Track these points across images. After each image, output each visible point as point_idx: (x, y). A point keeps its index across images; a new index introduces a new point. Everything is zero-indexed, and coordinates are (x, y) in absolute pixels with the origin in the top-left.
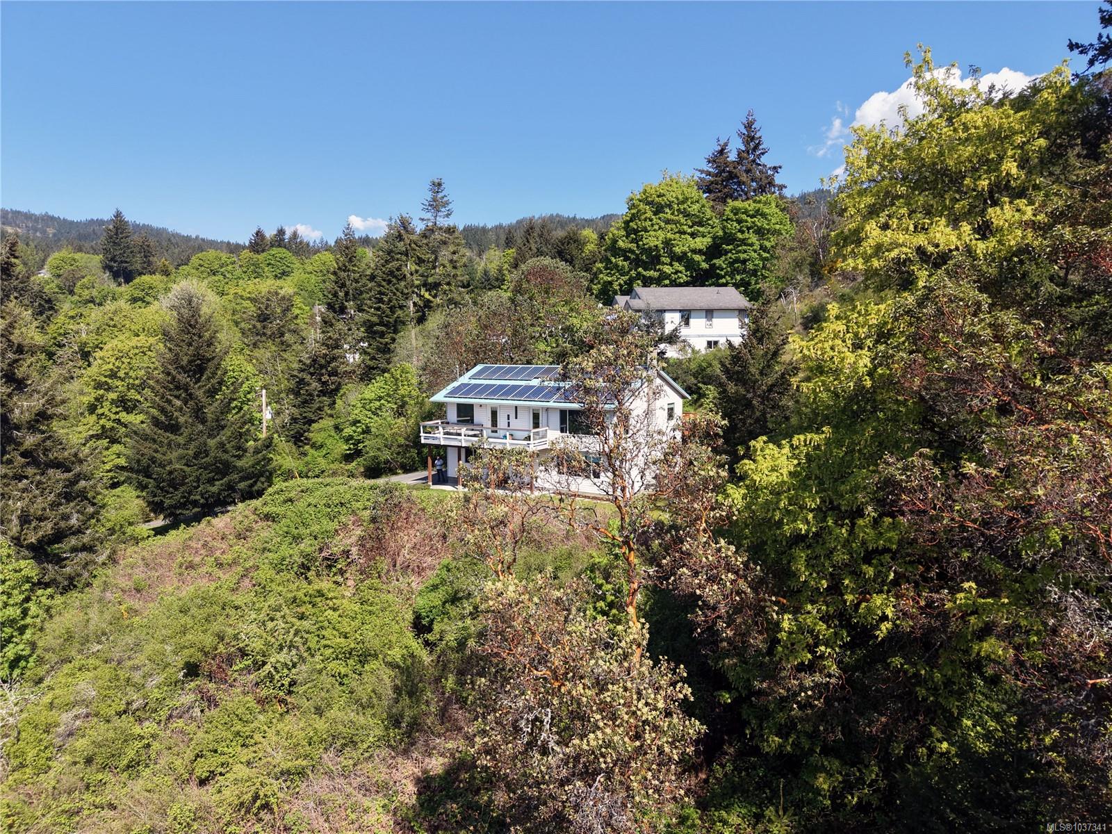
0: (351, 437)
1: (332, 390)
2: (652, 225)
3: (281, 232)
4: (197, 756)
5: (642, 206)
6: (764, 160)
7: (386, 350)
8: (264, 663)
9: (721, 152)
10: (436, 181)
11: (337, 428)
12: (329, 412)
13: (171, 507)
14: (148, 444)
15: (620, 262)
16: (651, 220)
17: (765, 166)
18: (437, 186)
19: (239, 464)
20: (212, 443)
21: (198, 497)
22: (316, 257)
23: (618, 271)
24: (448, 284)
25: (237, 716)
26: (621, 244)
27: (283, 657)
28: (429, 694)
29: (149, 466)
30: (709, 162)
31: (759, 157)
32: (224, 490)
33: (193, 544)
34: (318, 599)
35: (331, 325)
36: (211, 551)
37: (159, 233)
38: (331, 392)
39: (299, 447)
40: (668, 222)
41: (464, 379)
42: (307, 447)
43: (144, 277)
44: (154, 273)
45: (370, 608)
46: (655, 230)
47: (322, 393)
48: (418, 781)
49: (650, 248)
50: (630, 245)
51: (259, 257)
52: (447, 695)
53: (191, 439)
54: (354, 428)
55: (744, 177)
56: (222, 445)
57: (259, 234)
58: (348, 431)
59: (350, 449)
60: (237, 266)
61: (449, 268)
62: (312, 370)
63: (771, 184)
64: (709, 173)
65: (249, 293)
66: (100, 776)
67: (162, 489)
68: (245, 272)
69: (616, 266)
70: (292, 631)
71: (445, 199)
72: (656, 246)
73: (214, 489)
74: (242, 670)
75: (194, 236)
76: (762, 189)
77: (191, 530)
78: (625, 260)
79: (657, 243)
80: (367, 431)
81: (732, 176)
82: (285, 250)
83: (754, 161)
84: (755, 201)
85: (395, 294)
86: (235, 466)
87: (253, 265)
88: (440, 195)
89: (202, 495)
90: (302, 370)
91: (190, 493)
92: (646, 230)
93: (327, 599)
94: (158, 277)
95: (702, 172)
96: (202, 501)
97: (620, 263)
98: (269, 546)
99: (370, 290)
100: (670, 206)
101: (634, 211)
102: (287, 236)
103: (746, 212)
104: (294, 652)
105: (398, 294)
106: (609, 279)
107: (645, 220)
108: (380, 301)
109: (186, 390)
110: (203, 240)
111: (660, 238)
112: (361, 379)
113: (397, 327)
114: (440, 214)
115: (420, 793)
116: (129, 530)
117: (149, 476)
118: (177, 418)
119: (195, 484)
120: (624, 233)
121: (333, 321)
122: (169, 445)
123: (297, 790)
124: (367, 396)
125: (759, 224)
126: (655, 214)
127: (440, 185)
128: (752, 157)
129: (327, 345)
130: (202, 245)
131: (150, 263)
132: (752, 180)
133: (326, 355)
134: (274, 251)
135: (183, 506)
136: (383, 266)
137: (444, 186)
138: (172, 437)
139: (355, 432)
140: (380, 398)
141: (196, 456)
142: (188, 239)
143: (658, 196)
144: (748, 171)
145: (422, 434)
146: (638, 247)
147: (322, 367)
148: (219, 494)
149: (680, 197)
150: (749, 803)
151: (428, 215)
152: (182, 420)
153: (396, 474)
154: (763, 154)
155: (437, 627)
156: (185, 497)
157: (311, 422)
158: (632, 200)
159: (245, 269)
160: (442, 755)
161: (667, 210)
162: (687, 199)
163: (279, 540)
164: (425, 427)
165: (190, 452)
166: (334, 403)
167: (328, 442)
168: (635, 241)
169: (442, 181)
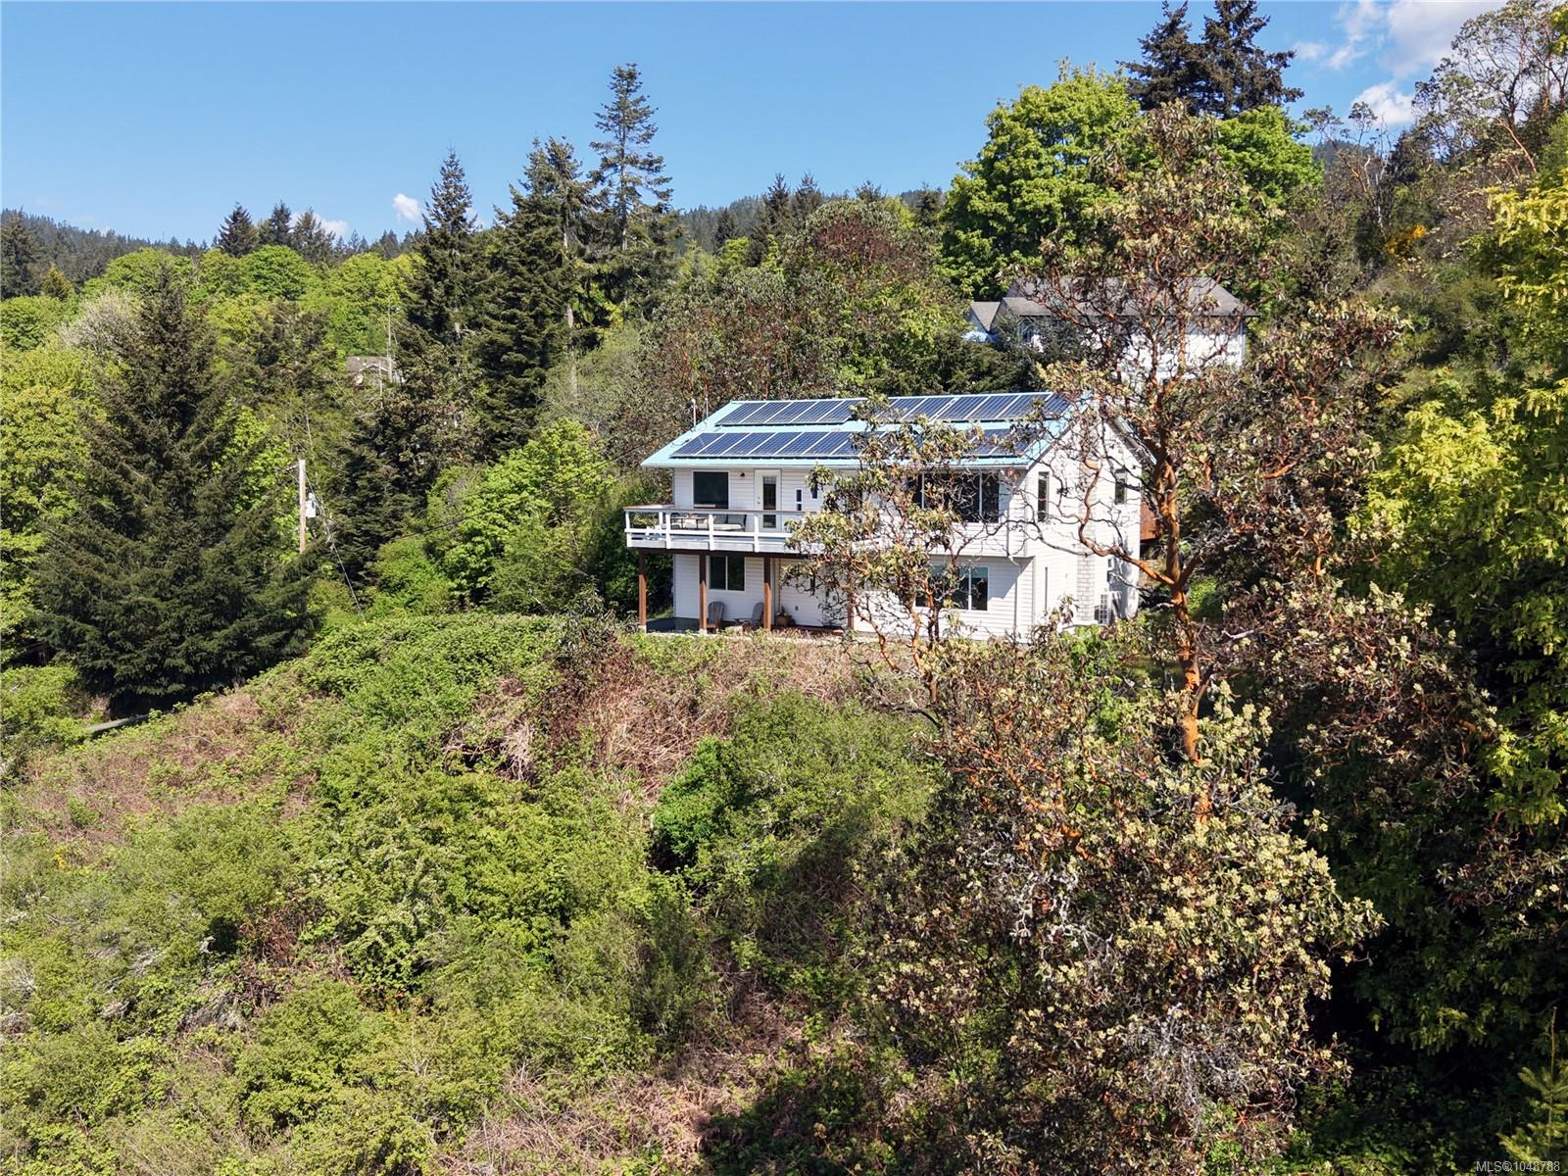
0: (463, 565)
1: (421, 480)
2: (1040, 166)
3: (282, 215)
4: (251, 1087)
5: (1019, 129)
6: (1258, 41)
7: (526, 400)
8: (362, 929)
9: (1172, 28)
10: (626, 69)
11: (430, 550)
12: (413, 522)
13: (128, 679)
14: (83, 555)
15: (975, 238)
16: (1037, 156)
17: (1260, 53)
18: (627, 78)
19: (259, 598)
20: (208, 554)
21: (180, 662)
22: (349, 263)
23: (971, 258)
24: (645, 273)
25: (324, 1014)
26: (977, 204)
27: (399, 913)
28: (707, 968)
29: (85, 600)
30: (1147, 48)
31: (1249, 35)
32: (231, 648)
33: (179, 742)
34: (467, 806)
35: (419, 352)
36: (216, 753)
37: (41, 225)
38: (419, 486)
39: (356, 589)
40: (1070, 159)
41: (708, 426)
42: (371, 590)
43: (15, 301)
44: (36, 293)
45: (568, 822)
46: (1045, 176)
47: (399, 486)
48: (701, 1126)
49: (1037, 211)
50: (995, 205)
51: (239, 262)
52: (743, 972)
53: (167, 548)
54: (469, 545)
55: (1220, 75)
56: (229, 558)
57: (239, 219)
58: (457, 552)
59: (460, 587)
60: (196, 282)
61: (647, 243)
62: (379, 440)
63: (1273, 87)
64: (1148, 71)
65: (230, 321)
66: (56, 1130)
67: (111, 643)
68: (213, 292)
69: (968, 247)
70: (420, 865)
71: (642, 105)
72: (1049, 207)
73: (211, 646)
74: (318, 941)
75: (104, 233)
76: (1254, 99)
77: (171, 720)
78: (984, 236)
79: (1049, 201)
80: (498, 549)
81: (1196, 72)
82: (287, 250)
83: (1238, 43)
84: (1242, 120)
85: (544, 290)
86: (251, 601)
87: (228, 277)
88: (632, 97)
89: (188, 656)
90: (358, 441)
91: (165, 653)
92: (1028, 177)
93: (484, 804)
94: (44, 299)
95: (1133, 67)
96: (188, 669)
97: (976, 242)
98: (339, 732)
99: (492, 285)
100: (1075, 128)
101: (1004, 139)
102: (293, 223)
103: (1225, 140)
104: (421, 905)
105: (550, 290)
106: (954, 273)
107: (1026, 155)
108: (514, 302)
109: (159, 452)
110: (121, 239)
111: (1056, 191)
112: (479, 458)
113: (545, 355)
114: (631, 134)
115: (705, 1150)
116: (47, 723)
117: (86, 619)
118: (139, 507)
119: (174, 635)
120: (983, 182)
121: (422, 343)
122: (124, 556)
123: (462, 1140)
124: (492, 485)
125: (1254, 163)
126: (1046, 144)
127: (632, 76)
128: (1234, 36)
129: (410, 390)
130: (119, 247)
131: (27, 275)
132: (1235, 83)
133: (408, 409)
134: (268, 250)
135: (151, 678)
136: (522, 235)
137: (640, 79)
138: (131, 543)
139: (472, 552)
140: (520, 488)
141: (179, 577)
142: (94, 236)
143: (1051, 110)
144: (1227, 63)
145: (628, 529)
146: (1011, 209)
147: (399, 433)
148: (221, 655)
149: (1096, 112)
150: (1396, 1144)
151: (609, 137)
152: (148, 510)
154: (1256, 29)
155: (704, 857)
156: (154, 660)
157: (377, 541)
158: (999, 117)
159: (212, 286)
160: (741, 1083)
161: (1070, 138)
162: (1109, 114)
163: (361, 720)
164: (632, 515)
165: (166, 571)
166: (424, 504)
167: (415, 577)
168: (1005, 197)
169: (638, 69)
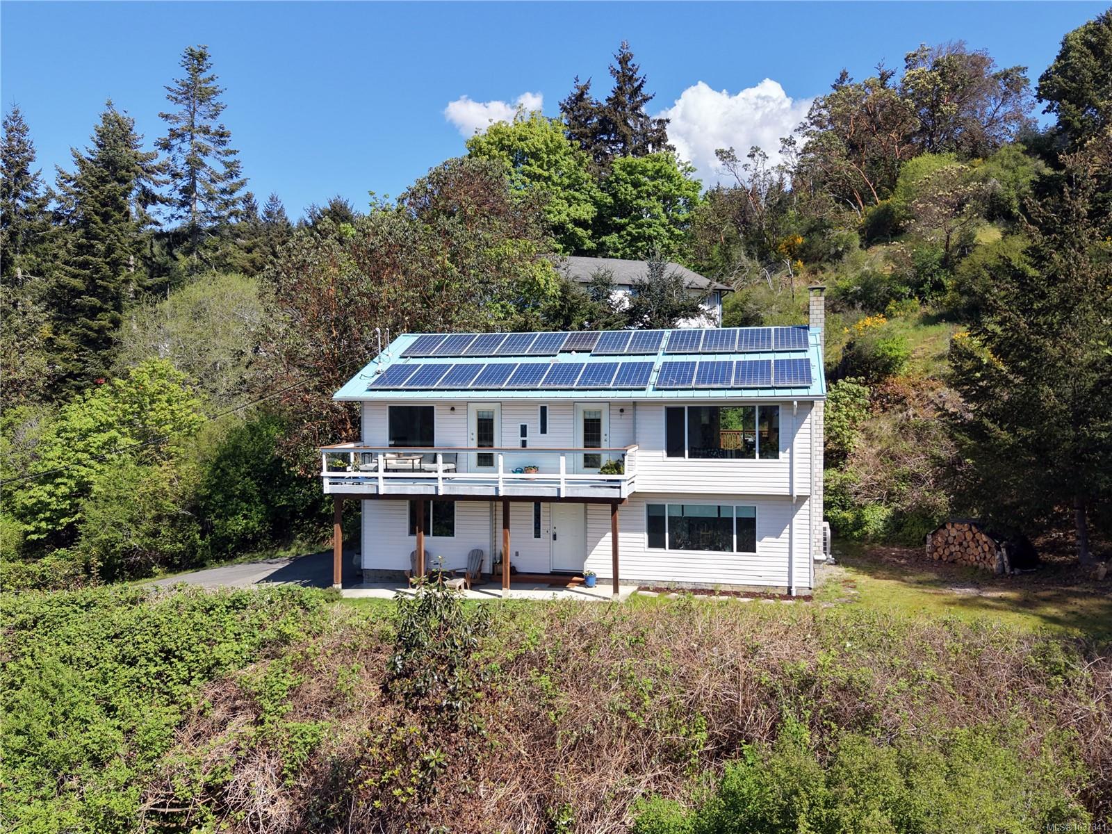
0: (40, 507)
5: (495, 152)
6: (646, 109)
7: (100, 342)
9: (580, 97)
10: (197, 50)
17: (647, 118)
18: (197, 59)
31: (639, 105)
55: (624, 129)
59: (38, 530)
71: (212, 84)
83: (634, 110)
88: (202, 76)
105: (124, 240)
112: (48, 398)
114: (201, 109)
124: (73, 424)
126: (515, 164)
127: (202, 57)
128: (630, 104)
137: (209, 61)
139: (51, 494)
140: (106, 427)
145: (325, 473)
149: (550, 144)
153: (150, 575)
154: (646, 100)
161: (533, 161)
164: (329, 457)
169: (208, 52)
